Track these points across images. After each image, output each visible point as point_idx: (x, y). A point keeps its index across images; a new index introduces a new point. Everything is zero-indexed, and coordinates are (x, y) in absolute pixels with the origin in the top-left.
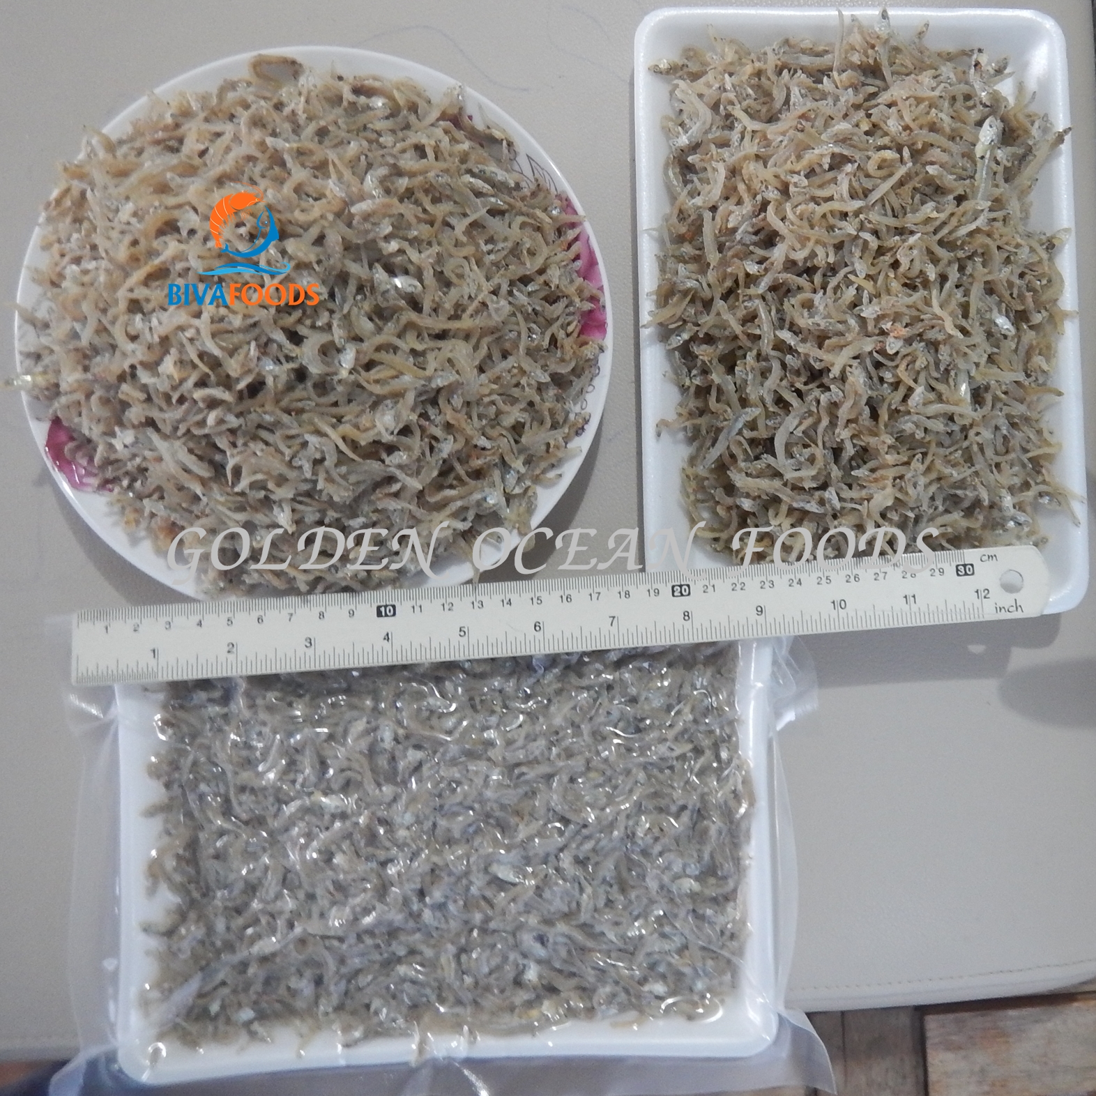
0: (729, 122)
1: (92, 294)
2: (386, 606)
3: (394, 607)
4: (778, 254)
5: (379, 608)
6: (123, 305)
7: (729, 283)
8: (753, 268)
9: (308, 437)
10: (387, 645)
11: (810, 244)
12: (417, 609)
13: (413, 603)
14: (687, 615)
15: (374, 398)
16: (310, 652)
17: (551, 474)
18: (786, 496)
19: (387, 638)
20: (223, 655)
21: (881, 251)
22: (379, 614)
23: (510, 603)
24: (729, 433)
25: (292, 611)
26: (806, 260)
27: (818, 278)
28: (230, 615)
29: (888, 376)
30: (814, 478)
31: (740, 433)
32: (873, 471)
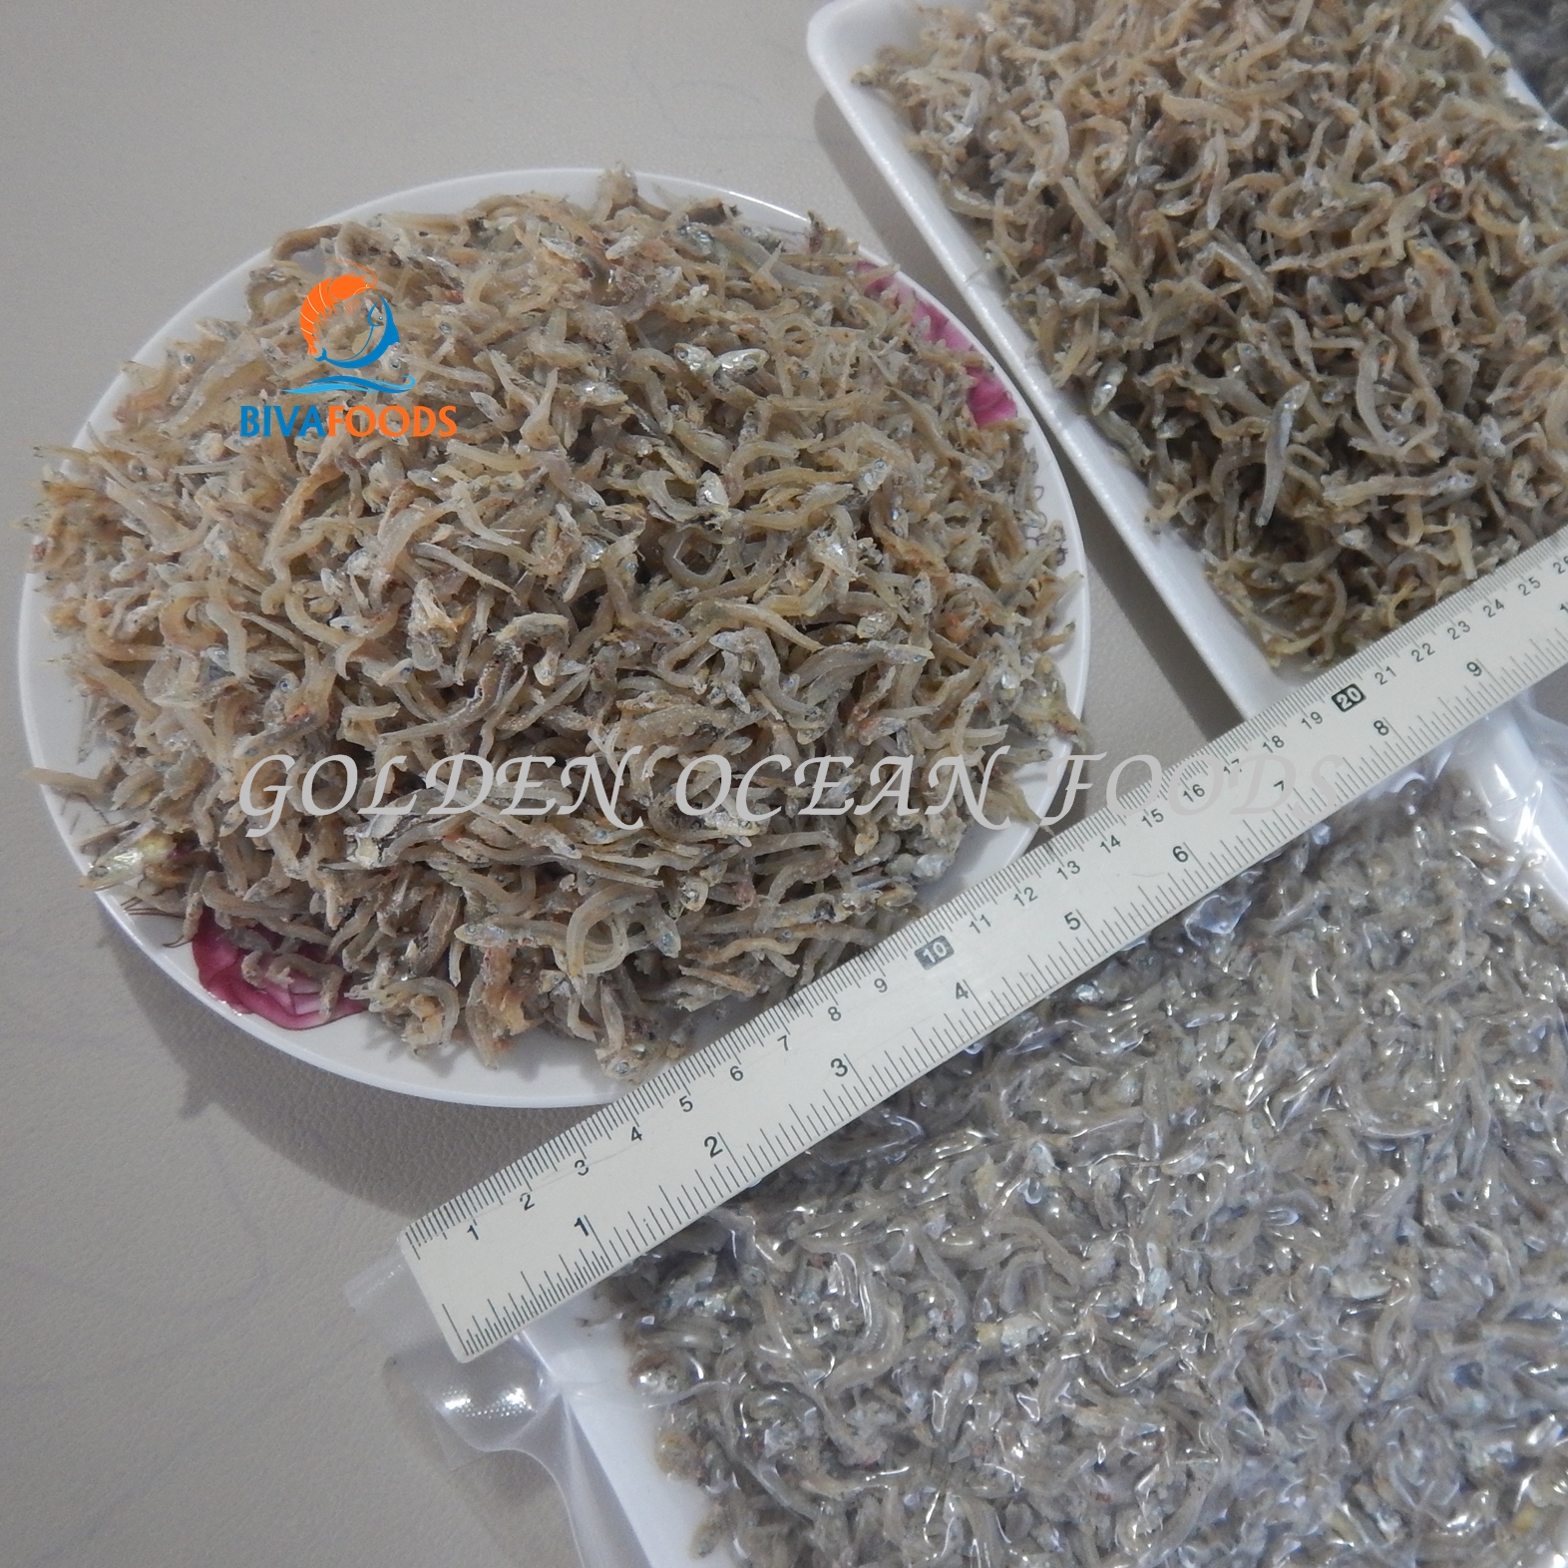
0: (1012, 74)
1: (216, 586)
2: (930, 946)
3: (942, 939)
4: (1212, 158)
5: (919, 954)
6: (283, 575)
7: (1148, 257)
8: (1179, 208)
9: (718, 642)
10: (968, 1003)
11: (1256, 115)
12: (981, 924)
13: (968, 919)
14: (1380, 727)
15: (786, 543)
16: (850, 1079)
17: (1058, 631)
18: (1410, 487)
19: (960, 991)
20: (706, 1164)
21: (1353, 83)
22: (925, 962)
23: (1115, 842)
24: (1277, 446)
25: (782, 1032)
26: (1254, 146)
27: (1284, 162)
28: (682, 1093)
29: (1464, 236)
30: (1436, 440)
31: (1291, 441)
32: (1513, 384)
